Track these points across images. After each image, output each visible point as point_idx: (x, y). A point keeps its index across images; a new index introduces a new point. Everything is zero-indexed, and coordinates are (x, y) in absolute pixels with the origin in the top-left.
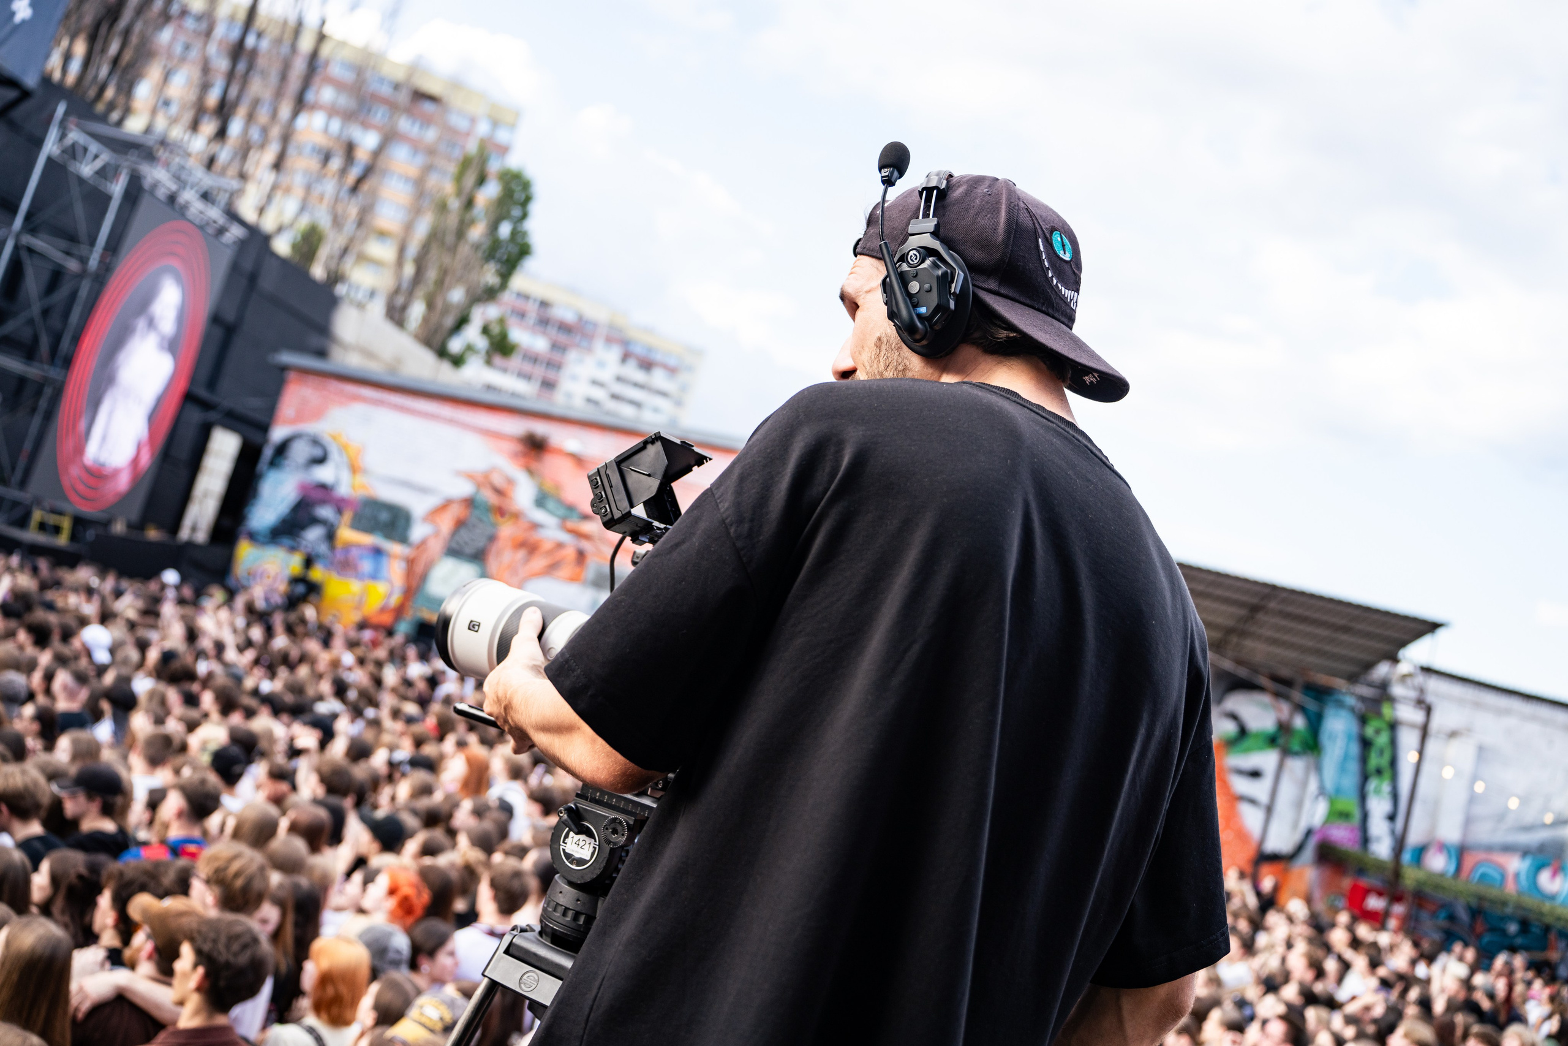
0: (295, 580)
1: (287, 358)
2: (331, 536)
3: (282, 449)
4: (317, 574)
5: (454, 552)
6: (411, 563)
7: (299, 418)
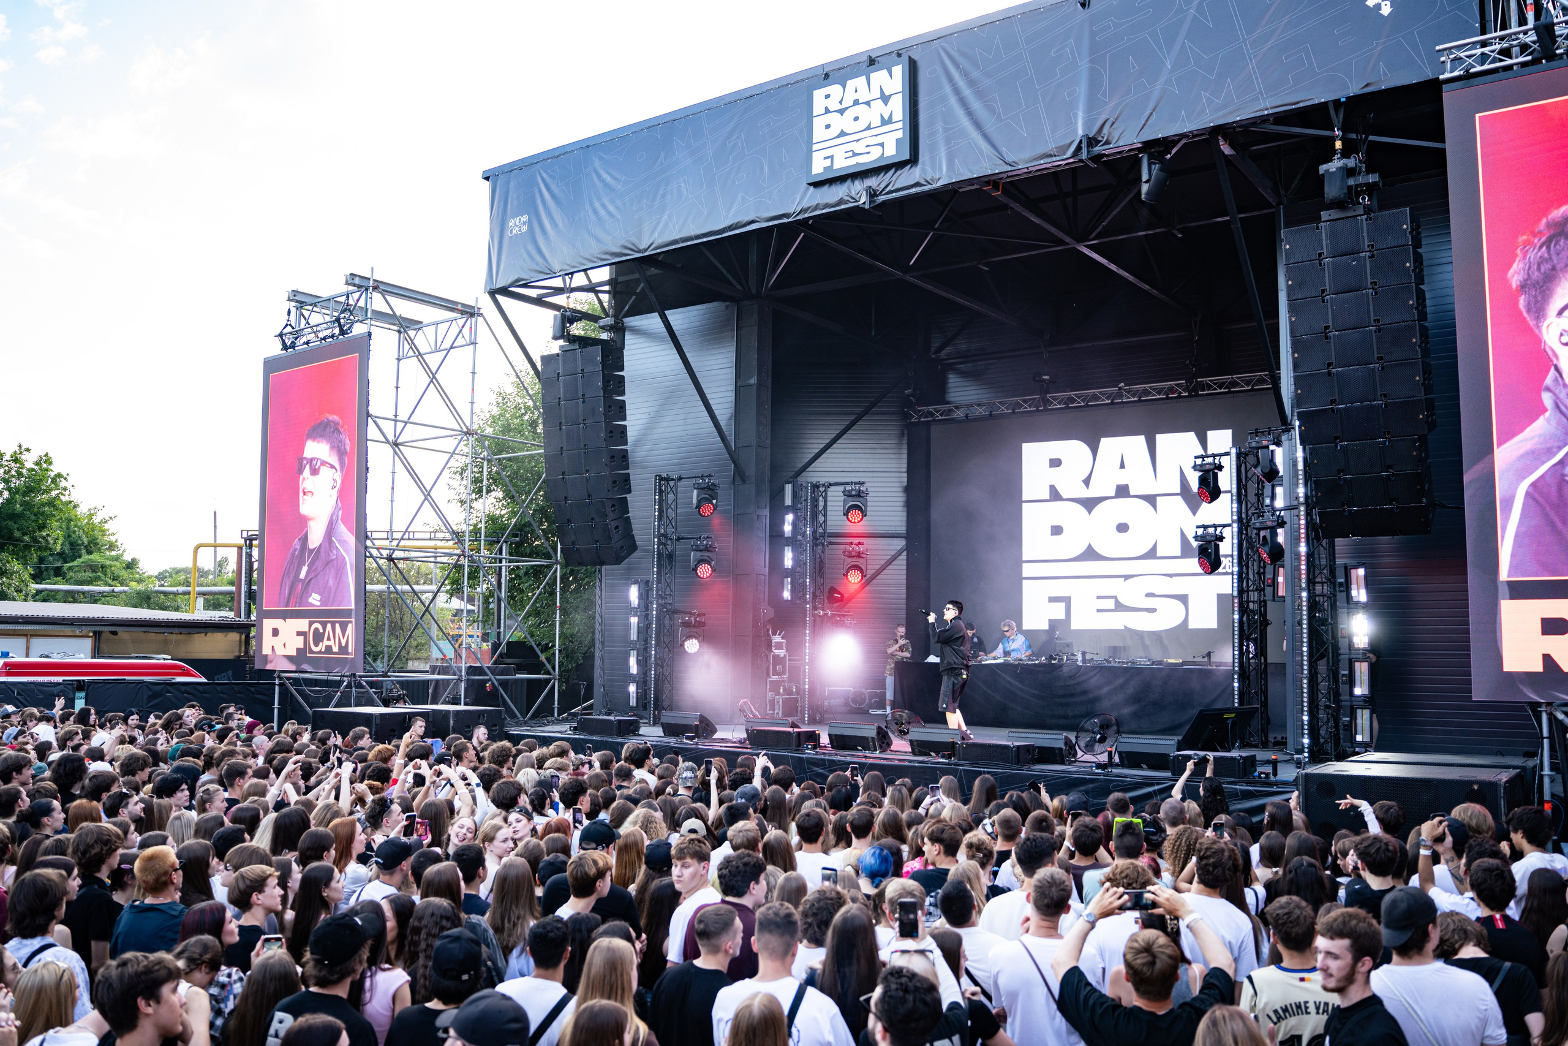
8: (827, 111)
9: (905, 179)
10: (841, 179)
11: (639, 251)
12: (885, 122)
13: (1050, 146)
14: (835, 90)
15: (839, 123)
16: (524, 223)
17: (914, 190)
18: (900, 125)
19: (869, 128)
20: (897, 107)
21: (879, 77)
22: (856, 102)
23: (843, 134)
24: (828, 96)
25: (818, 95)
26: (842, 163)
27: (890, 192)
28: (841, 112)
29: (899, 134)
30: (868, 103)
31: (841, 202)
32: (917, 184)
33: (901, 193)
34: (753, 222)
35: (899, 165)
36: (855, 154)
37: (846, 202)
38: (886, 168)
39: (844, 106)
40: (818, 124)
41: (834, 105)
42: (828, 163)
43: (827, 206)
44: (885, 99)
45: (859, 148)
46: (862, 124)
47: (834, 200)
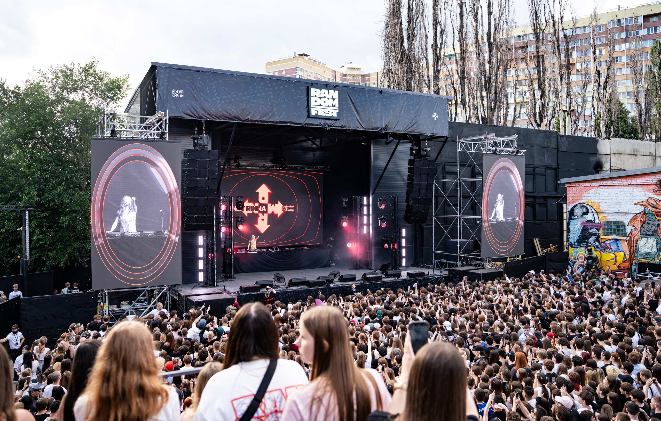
0: (588, 259)
1: (563, 181)
2: (598, 239)
3: (572, 213)
4: (595, 254)
5: (644, 235)
6: (629, 242)
7: (574, 200)
8: (316, 96)
9: (337, 124)
10: (319, 118)
11: (241, 120)
12: (334, 106)
13: (375, 126)
14: (318, 90)
15: (320, 102)
16: (182, 94)
17: (339, 128)
18: (338, 108)
19: (328, 106)
20: (336, 102)
21: (331, 92)
22: (325, 97)
23: (320, 105)
24: (316, 92)
25: (313, 90)
26: (320, 114)
27: (333, 126)
28: (320, 98)
29: (338, 111)
30: (328, 99)
31: (318, 125)
32: (340, 127)
33: (336, 128)
34: (287, 123)
35: (336, 120)
36: (325, 113)
37: (319, 125)
38: (332, 119)
39: (321, 97)
40: (313, 100)
41: (318, 96)
42: (316, 113)
43: (313, 125)
44: (334, 99)
45: (326, 111)
46: (326, 104)
47: (317, 123)
